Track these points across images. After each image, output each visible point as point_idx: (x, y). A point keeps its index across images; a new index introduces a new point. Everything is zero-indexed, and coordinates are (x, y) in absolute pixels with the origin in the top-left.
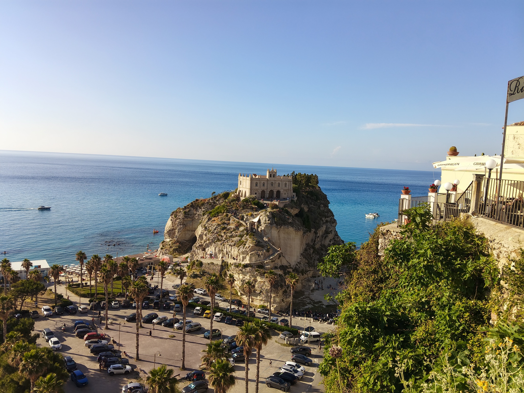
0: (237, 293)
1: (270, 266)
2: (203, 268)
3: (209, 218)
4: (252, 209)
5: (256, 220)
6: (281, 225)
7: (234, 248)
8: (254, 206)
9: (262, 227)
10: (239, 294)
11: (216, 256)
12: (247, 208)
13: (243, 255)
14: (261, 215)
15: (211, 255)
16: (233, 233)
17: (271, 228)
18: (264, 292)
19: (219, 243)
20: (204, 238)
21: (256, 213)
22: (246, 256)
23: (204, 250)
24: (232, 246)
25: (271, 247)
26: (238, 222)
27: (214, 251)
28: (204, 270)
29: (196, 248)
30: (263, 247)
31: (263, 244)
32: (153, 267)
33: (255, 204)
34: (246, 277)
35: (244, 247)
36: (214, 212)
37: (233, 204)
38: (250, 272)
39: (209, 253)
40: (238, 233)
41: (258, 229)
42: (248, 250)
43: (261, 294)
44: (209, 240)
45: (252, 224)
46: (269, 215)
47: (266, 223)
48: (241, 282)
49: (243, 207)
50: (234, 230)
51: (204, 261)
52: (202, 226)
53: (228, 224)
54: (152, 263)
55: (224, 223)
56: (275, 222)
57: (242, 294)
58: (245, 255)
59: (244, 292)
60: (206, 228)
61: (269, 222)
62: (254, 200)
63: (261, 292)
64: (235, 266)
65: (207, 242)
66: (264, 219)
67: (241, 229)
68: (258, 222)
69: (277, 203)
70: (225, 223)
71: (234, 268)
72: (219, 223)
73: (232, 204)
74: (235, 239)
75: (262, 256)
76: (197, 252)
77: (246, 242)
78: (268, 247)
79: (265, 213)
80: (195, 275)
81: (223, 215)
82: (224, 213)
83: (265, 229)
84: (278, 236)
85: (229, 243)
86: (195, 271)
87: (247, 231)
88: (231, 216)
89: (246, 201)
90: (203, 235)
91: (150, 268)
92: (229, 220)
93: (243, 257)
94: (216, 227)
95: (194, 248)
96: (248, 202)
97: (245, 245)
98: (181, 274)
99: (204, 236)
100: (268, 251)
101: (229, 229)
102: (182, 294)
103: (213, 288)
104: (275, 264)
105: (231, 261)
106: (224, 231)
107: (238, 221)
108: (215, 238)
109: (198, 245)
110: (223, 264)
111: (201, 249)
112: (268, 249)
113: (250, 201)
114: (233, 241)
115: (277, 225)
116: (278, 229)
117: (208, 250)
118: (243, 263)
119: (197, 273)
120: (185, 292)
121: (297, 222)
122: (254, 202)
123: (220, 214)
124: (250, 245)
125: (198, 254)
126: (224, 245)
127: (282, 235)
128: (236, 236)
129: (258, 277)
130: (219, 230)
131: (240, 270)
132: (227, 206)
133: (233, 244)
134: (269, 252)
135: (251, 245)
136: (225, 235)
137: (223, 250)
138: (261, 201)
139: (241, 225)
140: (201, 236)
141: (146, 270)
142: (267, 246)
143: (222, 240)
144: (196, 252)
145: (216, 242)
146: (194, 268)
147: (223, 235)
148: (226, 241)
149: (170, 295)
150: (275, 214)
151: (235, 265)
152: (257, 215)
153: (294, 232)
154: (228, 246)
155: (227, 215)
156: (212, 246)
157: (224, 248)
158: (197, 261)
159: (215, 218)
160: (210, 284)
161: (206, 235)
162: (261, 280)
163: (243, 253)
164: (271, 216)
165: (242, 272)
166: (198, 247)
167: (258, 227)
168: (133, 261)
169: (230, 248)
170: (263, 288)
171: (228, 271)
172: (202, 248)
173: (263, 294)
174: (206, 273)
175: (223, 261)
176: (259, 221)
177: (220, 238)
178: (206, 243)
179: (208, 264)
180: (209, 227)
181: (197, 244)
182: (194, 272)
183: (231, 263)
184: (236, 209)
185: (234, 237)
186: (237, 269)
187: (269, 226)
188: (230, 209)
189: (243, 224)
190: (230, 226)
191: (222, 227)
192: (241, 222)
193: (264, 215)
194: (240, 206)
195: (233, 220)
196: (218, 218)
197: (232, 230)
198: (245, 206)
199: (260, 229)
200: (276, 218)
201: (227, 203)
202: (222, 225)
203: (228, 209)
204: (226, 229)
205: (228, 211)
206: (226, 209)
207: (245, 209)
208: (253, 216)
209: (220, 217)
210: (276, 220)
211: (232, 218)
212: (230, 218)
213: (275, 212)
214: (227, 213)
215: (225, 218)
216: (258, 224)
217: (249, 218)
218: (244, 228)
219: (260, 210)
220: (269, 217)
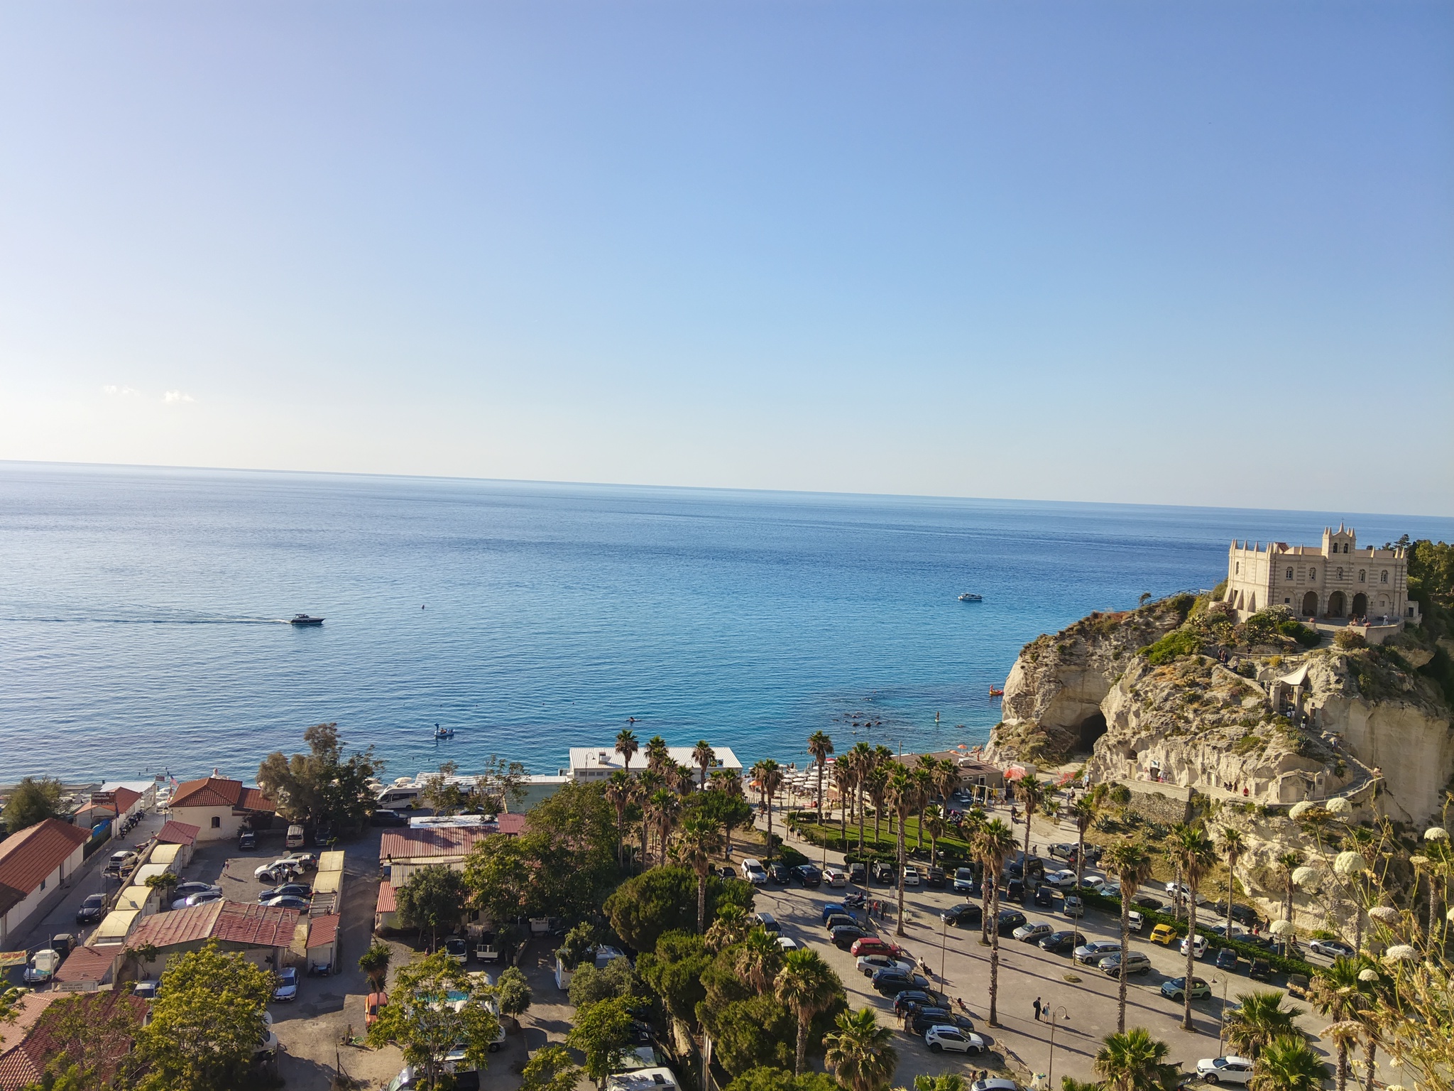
0: (1240, 888)
1: (1346, 818)
2: (1131, 808)
3: (1146, 666)
4: (1280, 645)
5: (1295, 679)
6: (1378, 698)
7: (1227, 756)
8: (1283, 638)
9: (1317, 701)
10: (1247, 891)
12: (1263, 643)
13: (1258, 780)
14: (1312, 666)
15: (1154, 772)
16: (1222, 712)
17: (1347, 706)
18: (1330, 894)
19: (1180, 739)
20: (1133, 722)
21: (1294, 658)
22: (1268, 782)
23: (1132, 755)
24: (1220, 751)
25: (1350, 761)
26: (1239, 683)
27: (1163, 761)
28: (1135, 812)
29: (1109, 749)
30: (1322, 759)
31: (1323, 750)
33: (1287, 631)
34: (1269, 845)
35: (1260, 756)
36: (1160, 650)
37: (1220, 628)
38: (1283, 831)
39: (1147, 765)
40: (1241, 715)
41: (1302, 707)
42: (1272, 766)
43: (1320, 897)
44: (1147, 728)
45: (1285, 690)
46: (1339, 666)
47: (1329, 690)
48: (1254, 858)
49: (1252, 641)
50: (1226, 704)
51: (1133, 787)
52: (1121, 688)
53: (1207, 687)
55: (1193, 684)
56: (1358, 686)
57: (1254, 892)
58: (1264, 780)
59: (1264, 886)
60: (1137, 694)
61: (1341, 686)
62: (1283, 621)
63: (1319, 891)
64: (1233, 810)
65: (1143, 734)
66: (1323, 677)
67: (1249, 702)
68: (1301, 684)
69: (1362, 630)
70: (1198, 685)
71: (1232, 814)
72: (1177, 682)
73: (1214, 628)
74: (1228, 731)
75: (1320, 788)
76: (1111, 760)
77: (1267, 742)
78: (1340, 762)
79: (1327, 659)
80: (1108, 822)
81: (1187, 660)
82: (1191, 653)
83: (1328, 709)
84: (1368, 730)
85: (1213, 743)
86: (1107, 812)
87: (1269, 710)
88: (1214, 664)
89: (1261, 622)
90: (1128, 712)
92: (1209, 674)
93: (1257, 785)
94: (1169, 695)
95: (1100, 747)
96: (1266, 626)
97: (1263, 749)
98: (1082, 815)
99: (1131, 717)
100: (1339, 772)
101: (1208, 703)
102: (1120, 864)
104: (1363, 812)
105: (1217, 794)
106: (1196, 705)
107: (1236, 679)
108: (1167, 724)
109: (1113, 741)
110: (1195, 800)
111: (1124, 752)
112: (1339, 767)
113: (1271, 623)
114: (1223, 737)
115: (1366, 696)
116: (1369, 709)
117: (1146, 756)
118: (1259, 802)
119: (1114, 819)
120: (1129, 860)
121: (1430, 692)
122: (1285, 624)
123: (1179, 657)
124: (1282, 751)
125: (1115, 766)
126: (1195, 747)
127: (1382, 730)
128: (1234, 722)
129: (1307, 848)
130: (1178, 702)
131: (1251, 821)
132: (1198, 633)
133: (1223, 744)
134: (1342, 775)
135: (1284, 752)
136: (1199, 719)
137: (1191, 762)
138: (1309, 624)
139: (1247, 691)
140: (1122, 718)
142: (1334, 757)
143: (1187, 730)
144: (1108, 761)
145: (1171, 735)
146: (1103, 805)
147: (1191, 716)
148: (1201, 735)
149: (1046, 870)
150: (1359, 663)
151: (1233, 805)
152: (1297, 665)
153: (1422, 722)
154: (1208, 750)
155: (1202, 662)
156: (1159, 746)
157: (1197, 756)
158: (1114, 784)
159: (1165, 669)
161: (1137, 714)
162: (1318, 857)
163: (1257, 773)
164: (1345, 669)
165: (1257, 829)
166: (1114, 746)
167: (1302, 700)
168: (944, 769)
169: (1216, 756)
170: (1325, 881)
171: (1210, 821)
172: (1126, 749)
173: (1327, 899)
174: (1141, 820)
175: (1193, 792)
176: (1306, 683)
177: (1181, 724)
178: (1138, 736)
179: (1148, 796)
180: (1146, 692)
181: (1111, 737)
182: (1106, 817)
183: (1218, 800)
184: (1227, 645)
185: (1227, 725)
186: (1239, 817)
187: (1341, 698)
188: (1211, 643)
189: (1255, 687)
190: (1213, 693)
191: (1188, 694)
192: (1248, 684)
193: (1323, 666)
194: (1239, 637)
195: (1221, 675)
196: (1175, 669)
197: (1219, 705)
198: (1256, 636)
199: (1310, 707)
200: (1361, 677)
201: (1200, 626)
202: (1187, 689)
203: (1204, 642)
204: (1200, 701)
205: (1202, 648)
206: (1199, 643)
207: (1257, 644)
208: (1284, 667)
209: (1179, 664)
210: (1362, 683)
211: (1217, 668)
212: (1211, 669)
213: (1357, 659)
214: (1202, 656)
215: (1196, 669)
216: (1302, 690)
217: (1272, 674)
218: (1258, 700)
219: (1305, 651)
220: (1339, 672)
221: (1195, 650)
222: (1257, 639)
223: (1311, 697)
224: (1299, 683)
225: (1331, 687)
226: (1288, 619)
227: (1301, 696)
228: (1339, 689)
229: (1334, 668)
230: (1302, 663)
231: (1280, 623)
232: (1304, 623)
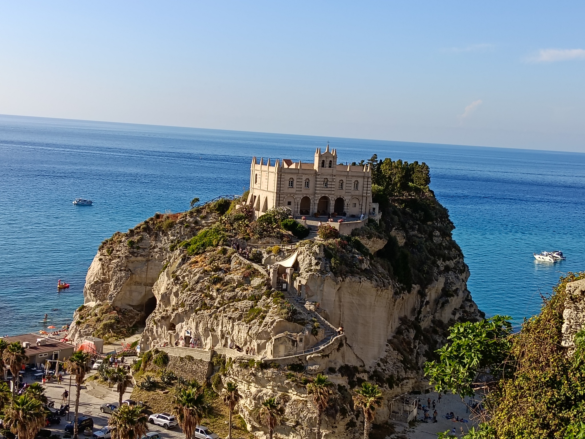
0: (244, 426)
1: (317, 366)
2: (168, 369)
3: (184, 256)
4: (281, 237)
5: (288, 263)
6: (344, 275)
7: (238, 324)
8: (284, 232)
9: (302, 280)
10: (249, 427)
11: (198, 343)
12: (269, 236)
13: (259, 341)
14: (301, 253)
15: (187, 339)
16: (236, 290)
17: (323, 282)
18: (305, 424)
19: (206, 313)
20: (174, 301)
21: (289, 248)
22: (265, 343)
23: (172, 327)
24: (234, 321)
25: (323, 324)
26: (249, 267)
27: (193, 331)
28: (171, 372)
29: (155, 323)
30: (303, 323)
31: (304, 316)
32: (59, 365)
33: (287, 227)
34: (265, 391)
35: (261, 323)
36: (195, 243)
37: (239, 225)
38: (274, 380)
39: (182, 334)
40: (249, 292)
41: (292, 284)
42: (269, 330)
43: (298, 428)
44: (183, 305)
45: (281, 271)
46: (318, 252)
47: (311, 270)
48: (253, 401)
49: (261, 234)
50: (240, 284)
51: (171, 352)
52: (168, 275)
53: (227, 271)
54: (56, 355)
55: (217, 269)
56: (331, 267)
57: (254, 428)
58: (263, 341)
59: (260, 423)
60: (177, 279)
61: (318, 268)
62: (284, 219)
63: (298, 423)
64: (240, 366)
65: (180, 310)
66: (307, 261)
67: (256, 281)
69: (336, 225)
70: (220, 269)
71: (239, 369)
72: (206, 268)
73: (235, 225)
74: (240, 305)
75: (301, 345)
76: (157, 331)
77: (267, 312)
78: (316, 324)
79: (310, 248)
80: (150, 382)
81: (215, 250)
82: (217, 245)
83: (310, 285)
84: (337, 299)
85: (229, 314)
86: (150, 374)
87: (270, 288)
88: (233, 253)
89: (268, 219)
90: (170, 294)
91: (53, 367)
92: (229, 261)
93: (258, 345)
94: (200, 278)
95: (149, 323)
96: (271, 223)
97: (263, 318)
98: (120, 380)
99: (172, 297)
100: (314, 332)
101: (227, 283)
102: (121, 425)
103: (192, 413)
104: (330, 361)
105: (231, 354)
106: (218, 286)
107: (248, 264)
108: (197, 301)
109: (158, 317)
110: (215, 360)
111: (166, 325)
112: (315, 328)
113: (276, 221)
114: (236, 309)
115: (335, 274)
116: (337, 283)
117: (182, 328)
118: (258, 358)
119: (156, 379)
120: (130, 421)
121: (381, 269)
122: (285, 222)
123: (209, 248)
124: (276, 318)
125: (160, 336)
126: (216, 318)
127: (347, 298)
128: (245, 298)
129: (290, 391)
130: (206, 283)
131: (252, 374)
132: (224, 230)
133: (236, 315)
134: (316, 334)
135: (277, 319)
136: (219, 296)
137: (214, 330)
138: (302, 221)
139: (255, 273)
140: (166, 298)
141: (43, 370)
142: (312, 320)
143: (212, 305)
144: (155, 333)
145: (200, 310)
146: (148, 368)
147: (215, 294)
148: (221, 308)
149: (95, 426)
150: (332, 249)
151: (240, 362)
152: (291, 252)
153: (373, 291)
154: (225, 320)
155: (224, 251)
156: (191, 319)
157: (218, 325)
158: (157, 351)
159: (198, 258)
160: (184, 405)
161: (176, 295)
162: (298, 397)
163: (258, 336)
164: (322, 255)
165: (256, 379)
166: (159, 321)
167: (293, 279)
168: (13, 350)
169: (231, 325)
170: (302, 416)
171: (225, 375)
172: (167, 322)
173: (302, 428)
174: (176, 378)
175: (214, 354)
176: (296, 266)
177: (207, 301)
178: (176, 312)
179: (182, 359)
180: (184, 277)
181: (157, 314)
182: (149, 378)
183: (231, 358)
184: (244, 238)
185: (240, 300)
186: (245, 371)
187: (319, 276)
188: (232, 237)
189: (260, 270)
190: (231, 276)
191: (213, 277)
192: (256, 268)
193: (308, 252)
194: (253, 232)
195: (238, 261)
196: (205, 258)
197: (235, 285)
198: (264, 230)
199: (298, 284)
200: (333, 260)
201: (226, 224)
202: (213, 273)
203: (227, 236)
204: (222, 282)
205: (226, 241)
206: (223, 237)
207: (265, 237)
208: (282, 254)
209: (208, 254)
210: (333, 265)
211: (235, 256)
212: (231, 257)
213: (331, 246)
214: (225, 247)
215: (220, 257)
216: (293, 271)
217: (274, 259)
218: (262, 280)
219: (298, 241)
220: (318, 257)
221: (220, 243)
222: (265, 233)
223: (299, 276)
224: (291, 266)
225: (312, 268)
226: (288, 218)
227: (292, 275)
228: (317, 270)
229: (315, 254)
230: (294, 251)
231: (282, 221)
232: (298, 220)
